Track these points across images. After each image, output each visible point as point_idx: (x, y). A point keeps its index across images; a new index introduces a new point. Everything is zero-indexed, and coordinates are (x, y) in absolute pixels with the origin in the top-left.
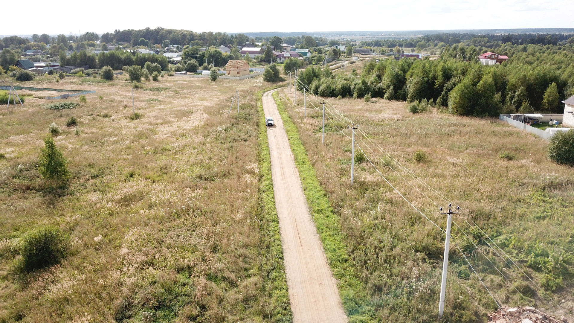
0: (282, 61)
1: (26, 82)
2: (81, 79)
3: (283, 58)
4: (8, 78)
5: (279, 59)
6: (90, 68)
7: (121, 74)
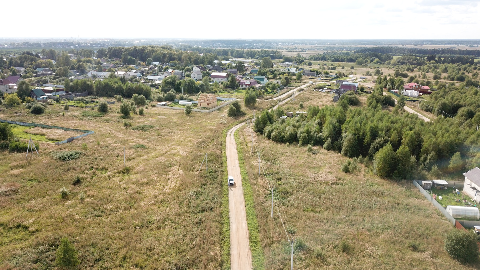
0: (243, 87)
1: (39, 115)
2: (81, 111)
3: (244, 85)
4: (24, 109)
5: (241, 86)
6: (89, 94)
7: (113, 103)
